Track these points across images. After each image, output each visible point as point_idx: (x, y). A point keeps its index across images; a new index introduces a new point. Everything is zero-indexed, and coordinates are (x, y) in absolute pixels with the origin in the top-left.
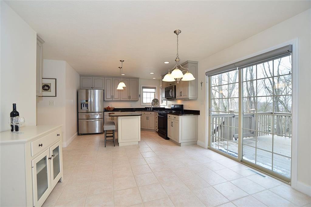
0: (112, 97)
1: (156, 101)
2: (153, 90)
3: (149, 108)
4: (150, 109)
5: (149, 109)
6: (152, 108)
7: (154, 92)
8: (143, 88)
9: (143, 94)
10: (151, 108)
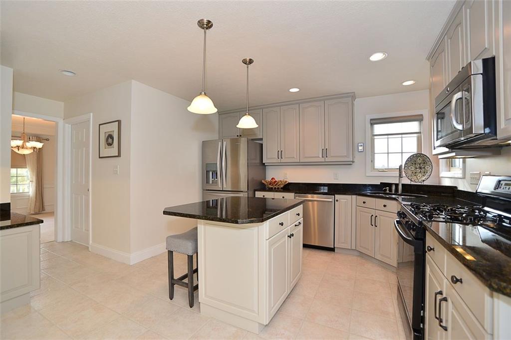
0: (280, 154)
1: (418, 161)
2: (414, 126)
3: (390, 185)
4: (394, 188)
5: (390, 190)
6: (400, 187)
7: (418, 131)
8: (372, 124)
9: (376, 140)
10: (397, 185)
